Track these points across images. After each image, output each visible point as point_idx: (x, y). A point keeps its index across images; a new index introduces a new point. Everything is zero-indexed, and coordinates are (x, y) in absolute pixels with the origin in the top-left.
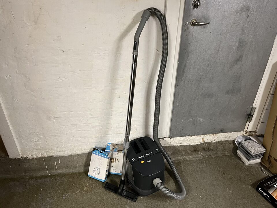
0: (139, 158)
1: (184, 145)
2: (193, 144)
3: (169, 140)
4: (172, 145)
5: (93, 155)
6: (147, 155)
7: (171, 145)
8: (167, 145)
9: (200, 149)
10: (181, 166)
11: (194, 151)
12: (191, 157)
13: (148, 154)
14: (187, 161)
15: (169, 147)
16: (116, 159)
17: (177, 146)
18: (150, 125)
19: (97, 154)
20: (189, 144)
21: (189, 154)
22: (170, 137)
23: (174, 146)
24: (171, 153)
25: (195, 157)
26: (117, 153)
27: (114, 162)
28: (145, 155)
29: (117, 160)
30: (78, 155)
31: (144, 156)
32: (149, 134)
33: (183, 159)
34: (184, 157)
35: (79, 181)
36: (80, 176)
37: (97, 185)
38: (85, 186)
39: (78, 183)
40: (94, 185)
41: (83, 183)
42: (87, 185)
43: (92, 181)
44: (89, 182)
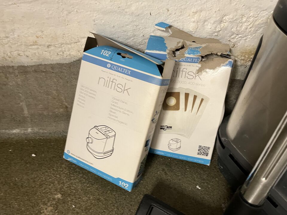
16: (187, 95)
19: (104, 64)
26: (200, 71)
27: (177, 107)
29: (191, 99)
30: (24, 70)
35: (25, 177)
36: (33, 155)
37: (99, 199)
38: (46, 204)
39: (20, 184)
40: (85, 199)
41: (41, 185)
42: (54, 199)
43: (80, 181)
44: (66, 185)
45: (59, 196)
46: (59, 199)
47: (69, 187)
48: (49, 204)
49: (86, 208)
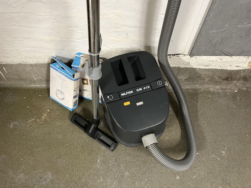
0: (122, 95)
1: (212, 68)
2: (229, 68)
3: (187, 59)
4: (191, 67)
5: (52, 70)
6: (138, 90)
7: (188, 66)
8: (182, 66)
9: (239, 77)
10: (197, 101)
11: (227, 79)
12: (218, 87)
13: (141, 89)
14: (209, 92)
15: (184, 68)
16: (90, 80)
17: (200, 69)
18: (155, 29)
19: (57, 70)
20: (221, 68)
21: (216, 83)
22: (191, 54)
23: (194, 69)
24: (185, 78)
25: (225, 87)
27: (87, 84)
28: (135, 91)
31: (132, 92)
32: (152, 45)
33: (202, 89)
34: (207, 86)
35: (38, 103)
36: (40, 95)
37: (62, 113)
38: (45, 113)
39: (36, 106)
40: (57, 112)
41: (43, 107)
42: (47, 111)
43: (56, 106)
44: (51, 107)
45: (49, 111)
46: (49, 112)
47: (52, 108)
48: (46, 113)
49: (57, 115)
